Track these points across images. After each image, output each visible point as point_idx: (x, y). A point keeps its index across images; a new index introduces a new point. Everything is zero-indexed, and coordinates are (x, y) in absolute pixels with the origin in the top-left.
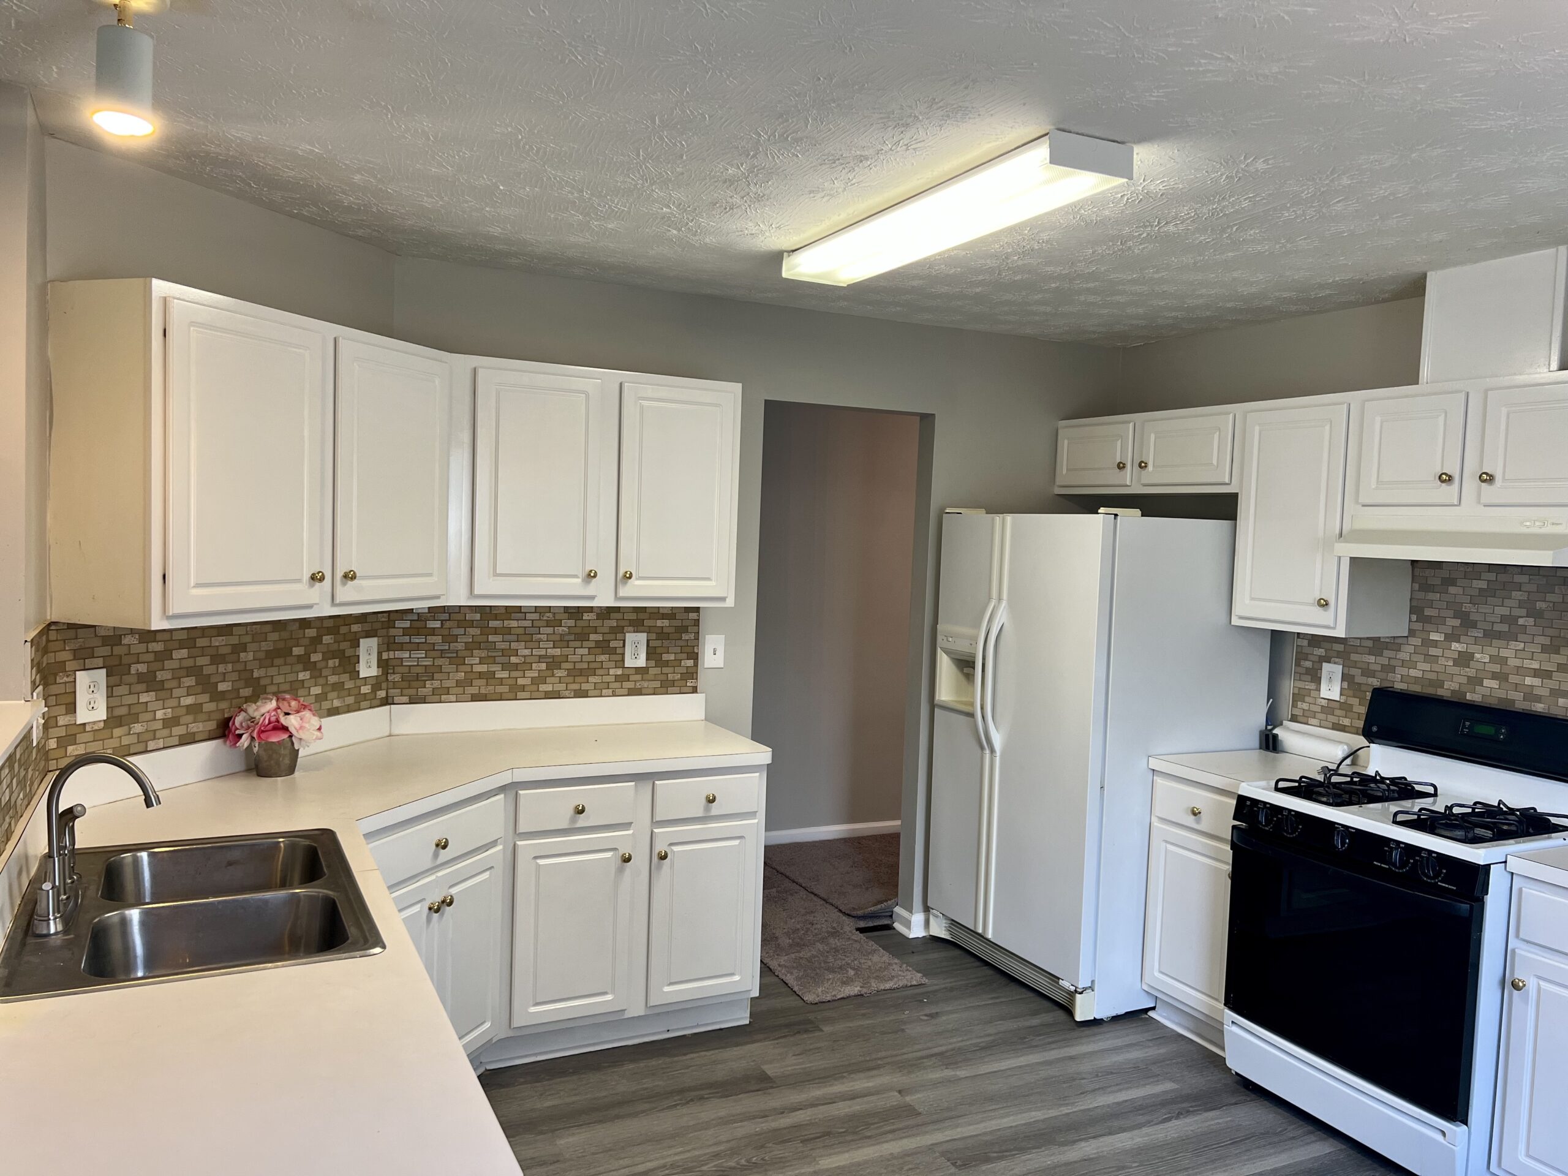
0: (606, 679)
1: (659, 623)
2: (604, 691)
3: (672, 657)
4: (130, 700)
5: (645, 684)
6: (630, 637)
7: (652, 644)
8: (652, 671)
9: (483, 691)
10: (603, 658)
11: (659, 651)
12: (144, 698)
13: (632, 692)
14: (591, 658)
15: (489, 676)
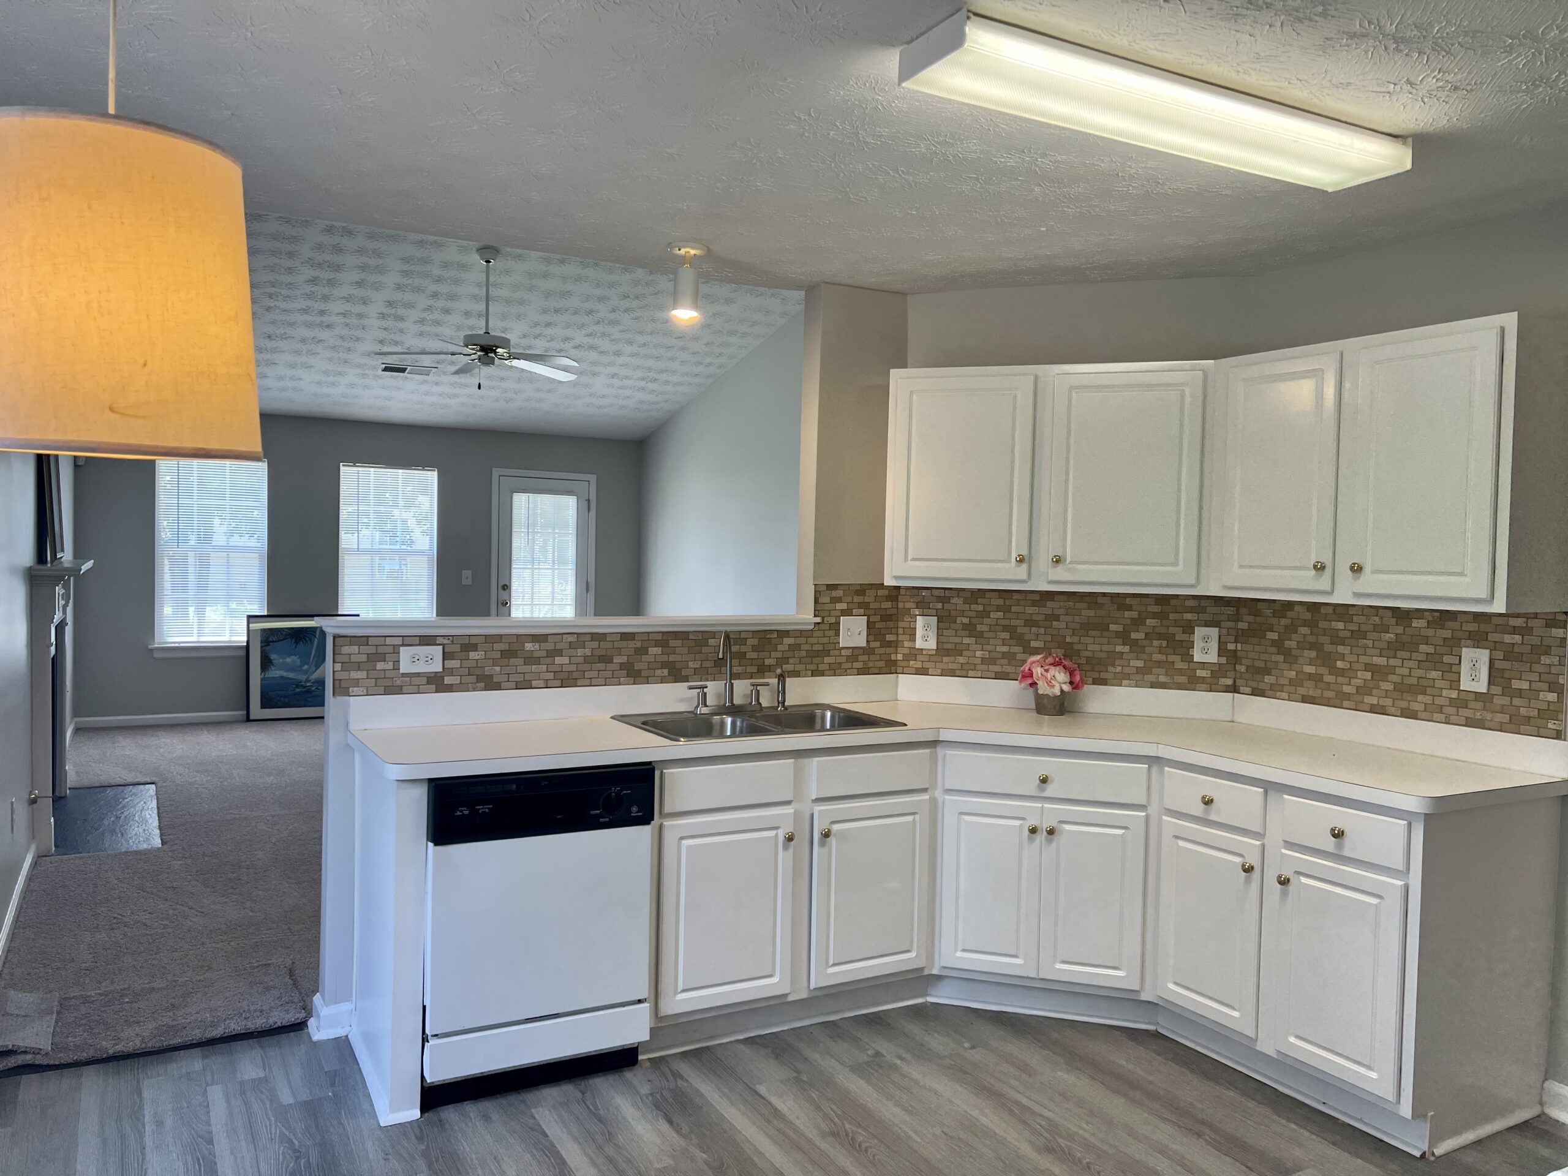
0: (1438, 701)
1: (1508, 639)
2: (1435, 715)
3: (1525, 685)
4: (957, 640)
5: (1489, 716)
6: (1468, 653)
7: (1498, 665)
8: (1499, 701)
9: (1311, 693)
10: (1434, 674)
11: (1507, 675)
12: (966, 640)
13: (1470, 723)
14: (1421, 673)
15: (1317, 678)
